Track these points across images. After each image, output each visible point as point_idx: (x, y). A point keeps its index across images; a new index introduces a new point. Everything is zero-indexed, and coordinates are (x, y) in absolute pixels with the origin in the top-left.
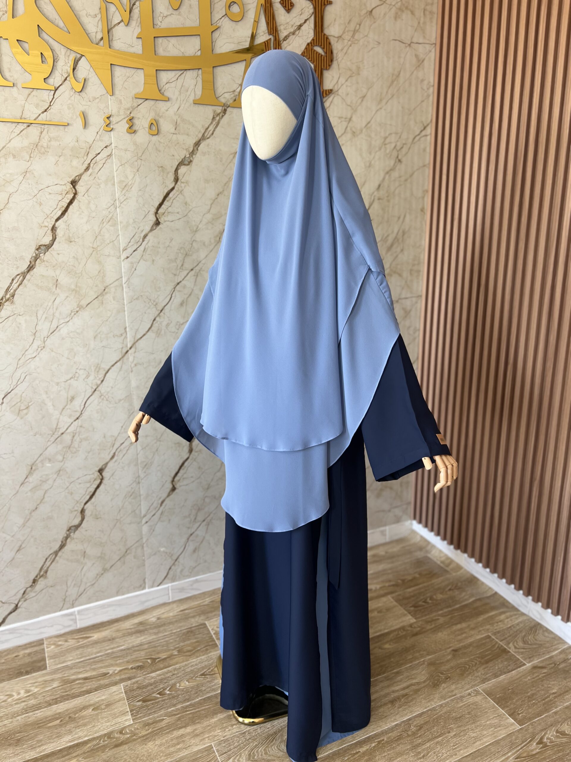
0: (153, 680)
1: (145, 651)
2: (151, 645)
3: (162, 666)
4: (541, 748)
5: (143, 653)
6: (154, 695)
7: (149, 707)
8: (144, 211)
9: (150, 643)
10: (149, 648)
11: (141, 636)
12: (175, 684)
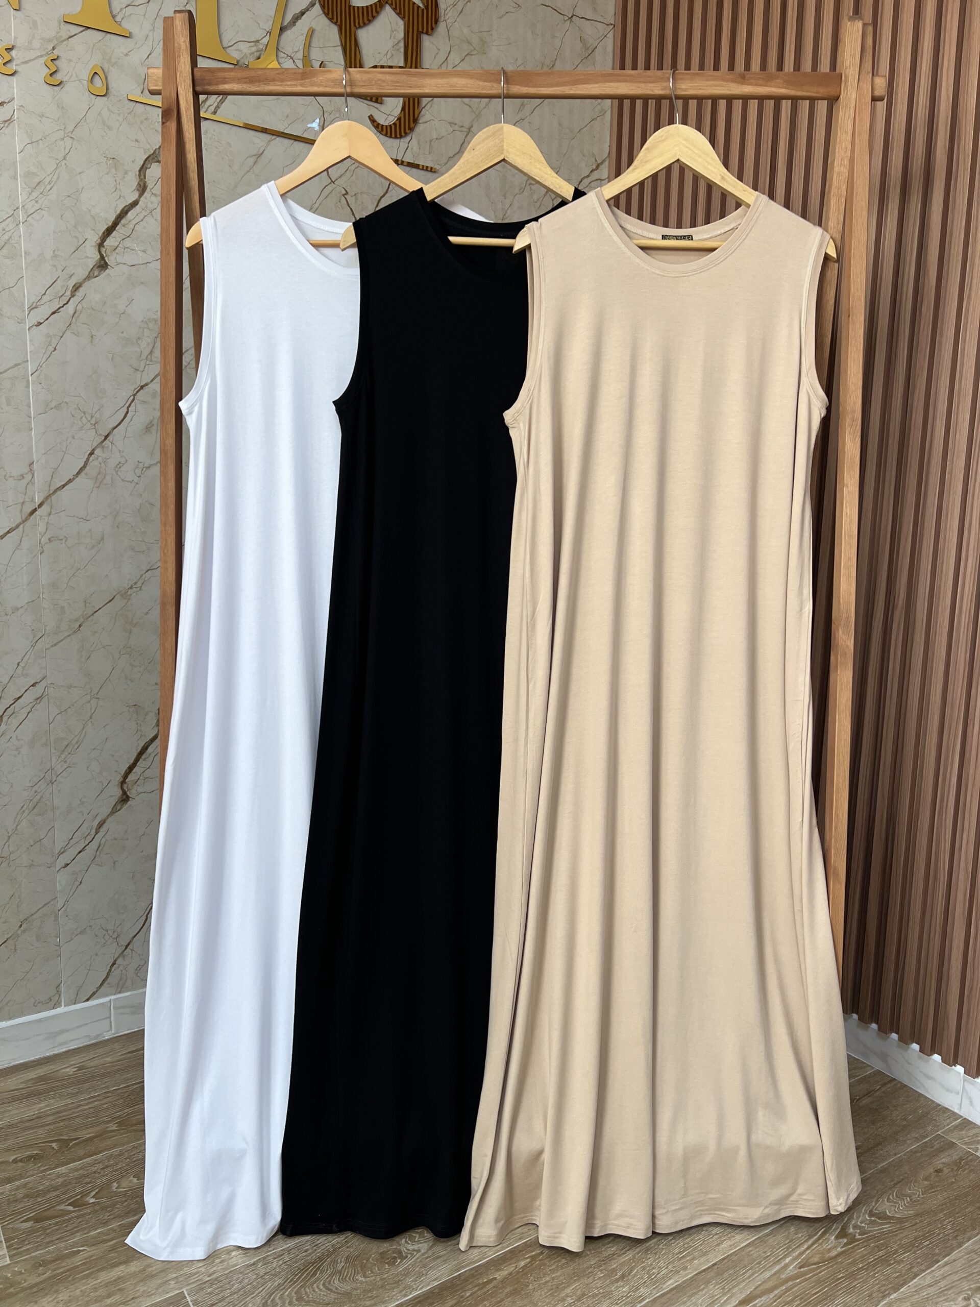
0: (60, 1180)
1: (50, 1127)
2: (60, 1117)
3: (81, 1152)
4: (845, 1245)
5: (41, 1132)
6: (62, 1207)
7: (48, 1231)
8: (76, 237)
9: (59, 1112)
10: (56, 1123)
11: (40, 1102)
12: (108, 1184)
